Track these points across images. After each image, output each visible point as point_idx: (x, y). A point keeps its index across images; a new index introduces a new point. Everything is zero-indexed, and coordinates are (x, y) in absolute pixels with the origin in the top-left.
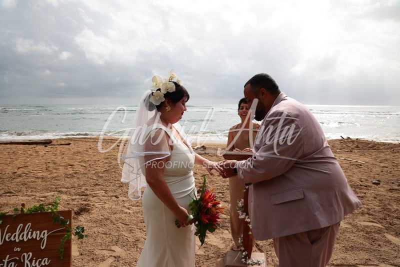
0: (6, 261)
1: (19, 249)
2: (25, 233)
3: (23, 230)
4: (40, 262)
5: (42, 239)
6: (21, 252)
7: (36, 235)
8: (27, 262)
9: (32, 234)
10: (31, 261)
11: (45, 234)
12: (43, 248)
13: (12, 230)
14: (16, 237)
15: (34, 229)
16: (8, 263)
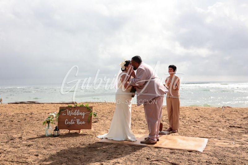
0: (72, 121)
1: (76, 118)
2: (78, 113)
3: (77, 112)
4: (82, 123)
5: (83, 115)
6: (76, 119)
7: (81, 114)
8: (78, 122)
9: (80, 113)
10: (79, 122)
11: (84, 114)
12: (83, 118)
13: (74, 112)
14: (75, 114)
15: (80, 112)
16: (72, 122)
